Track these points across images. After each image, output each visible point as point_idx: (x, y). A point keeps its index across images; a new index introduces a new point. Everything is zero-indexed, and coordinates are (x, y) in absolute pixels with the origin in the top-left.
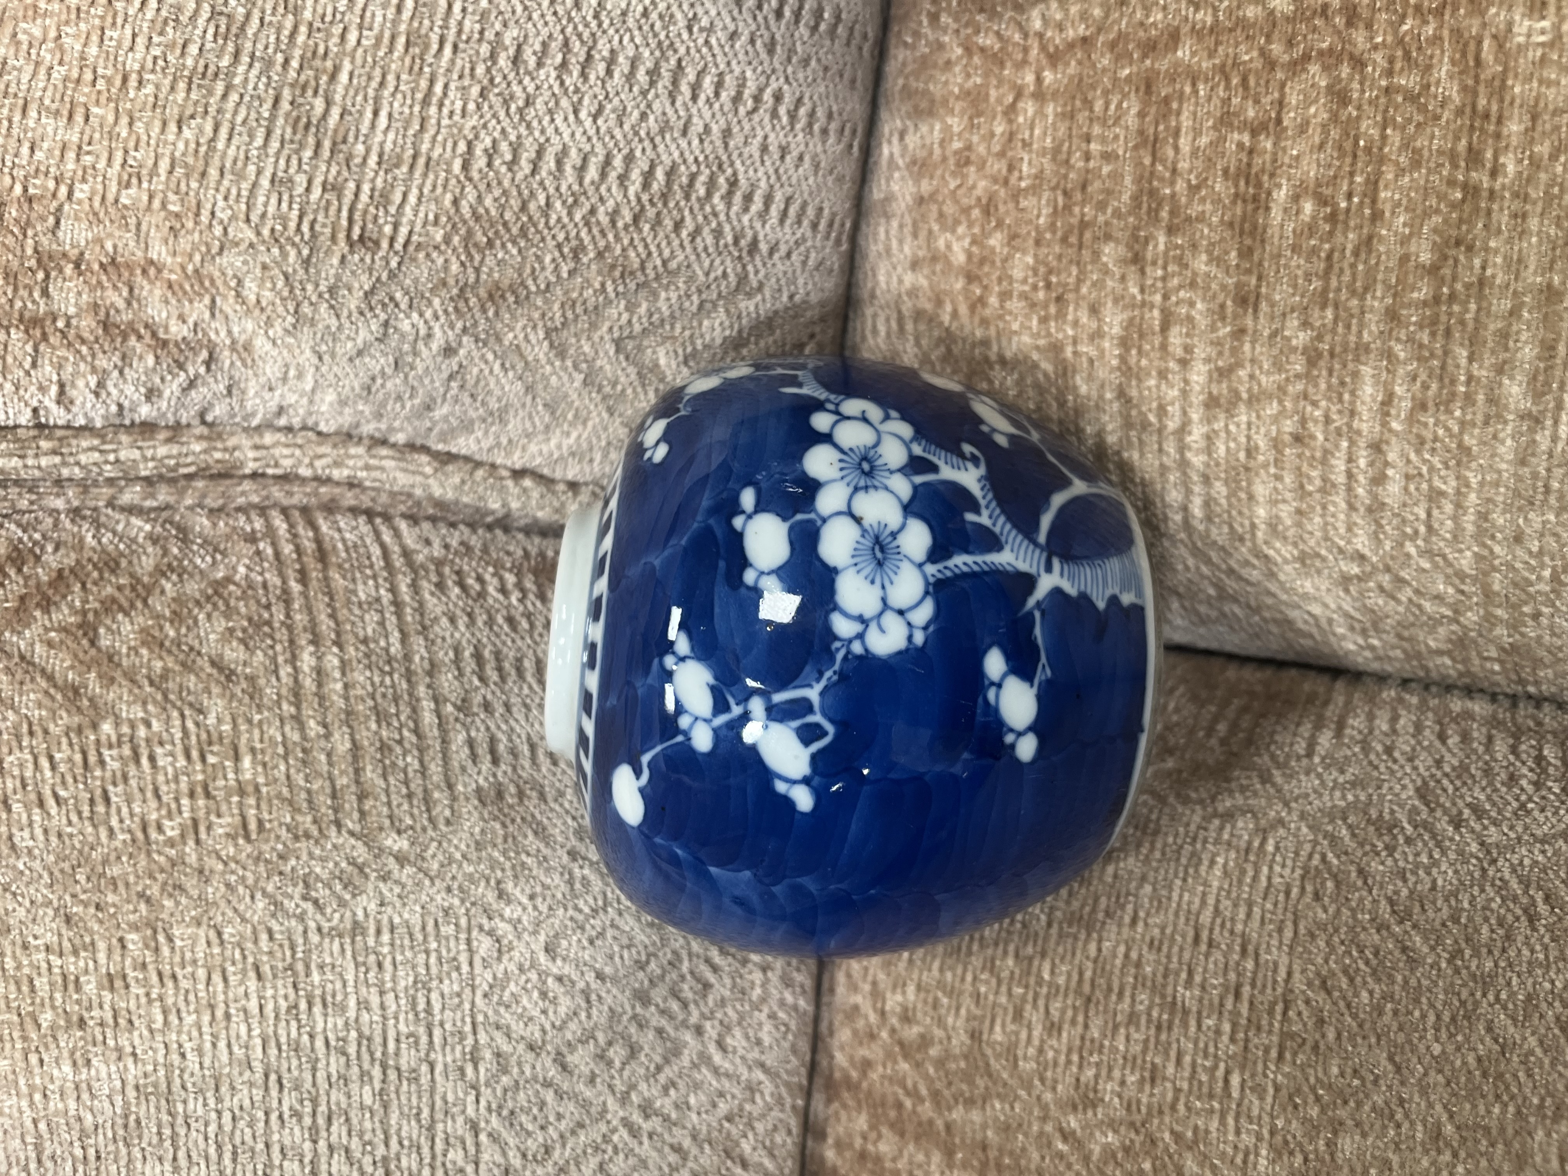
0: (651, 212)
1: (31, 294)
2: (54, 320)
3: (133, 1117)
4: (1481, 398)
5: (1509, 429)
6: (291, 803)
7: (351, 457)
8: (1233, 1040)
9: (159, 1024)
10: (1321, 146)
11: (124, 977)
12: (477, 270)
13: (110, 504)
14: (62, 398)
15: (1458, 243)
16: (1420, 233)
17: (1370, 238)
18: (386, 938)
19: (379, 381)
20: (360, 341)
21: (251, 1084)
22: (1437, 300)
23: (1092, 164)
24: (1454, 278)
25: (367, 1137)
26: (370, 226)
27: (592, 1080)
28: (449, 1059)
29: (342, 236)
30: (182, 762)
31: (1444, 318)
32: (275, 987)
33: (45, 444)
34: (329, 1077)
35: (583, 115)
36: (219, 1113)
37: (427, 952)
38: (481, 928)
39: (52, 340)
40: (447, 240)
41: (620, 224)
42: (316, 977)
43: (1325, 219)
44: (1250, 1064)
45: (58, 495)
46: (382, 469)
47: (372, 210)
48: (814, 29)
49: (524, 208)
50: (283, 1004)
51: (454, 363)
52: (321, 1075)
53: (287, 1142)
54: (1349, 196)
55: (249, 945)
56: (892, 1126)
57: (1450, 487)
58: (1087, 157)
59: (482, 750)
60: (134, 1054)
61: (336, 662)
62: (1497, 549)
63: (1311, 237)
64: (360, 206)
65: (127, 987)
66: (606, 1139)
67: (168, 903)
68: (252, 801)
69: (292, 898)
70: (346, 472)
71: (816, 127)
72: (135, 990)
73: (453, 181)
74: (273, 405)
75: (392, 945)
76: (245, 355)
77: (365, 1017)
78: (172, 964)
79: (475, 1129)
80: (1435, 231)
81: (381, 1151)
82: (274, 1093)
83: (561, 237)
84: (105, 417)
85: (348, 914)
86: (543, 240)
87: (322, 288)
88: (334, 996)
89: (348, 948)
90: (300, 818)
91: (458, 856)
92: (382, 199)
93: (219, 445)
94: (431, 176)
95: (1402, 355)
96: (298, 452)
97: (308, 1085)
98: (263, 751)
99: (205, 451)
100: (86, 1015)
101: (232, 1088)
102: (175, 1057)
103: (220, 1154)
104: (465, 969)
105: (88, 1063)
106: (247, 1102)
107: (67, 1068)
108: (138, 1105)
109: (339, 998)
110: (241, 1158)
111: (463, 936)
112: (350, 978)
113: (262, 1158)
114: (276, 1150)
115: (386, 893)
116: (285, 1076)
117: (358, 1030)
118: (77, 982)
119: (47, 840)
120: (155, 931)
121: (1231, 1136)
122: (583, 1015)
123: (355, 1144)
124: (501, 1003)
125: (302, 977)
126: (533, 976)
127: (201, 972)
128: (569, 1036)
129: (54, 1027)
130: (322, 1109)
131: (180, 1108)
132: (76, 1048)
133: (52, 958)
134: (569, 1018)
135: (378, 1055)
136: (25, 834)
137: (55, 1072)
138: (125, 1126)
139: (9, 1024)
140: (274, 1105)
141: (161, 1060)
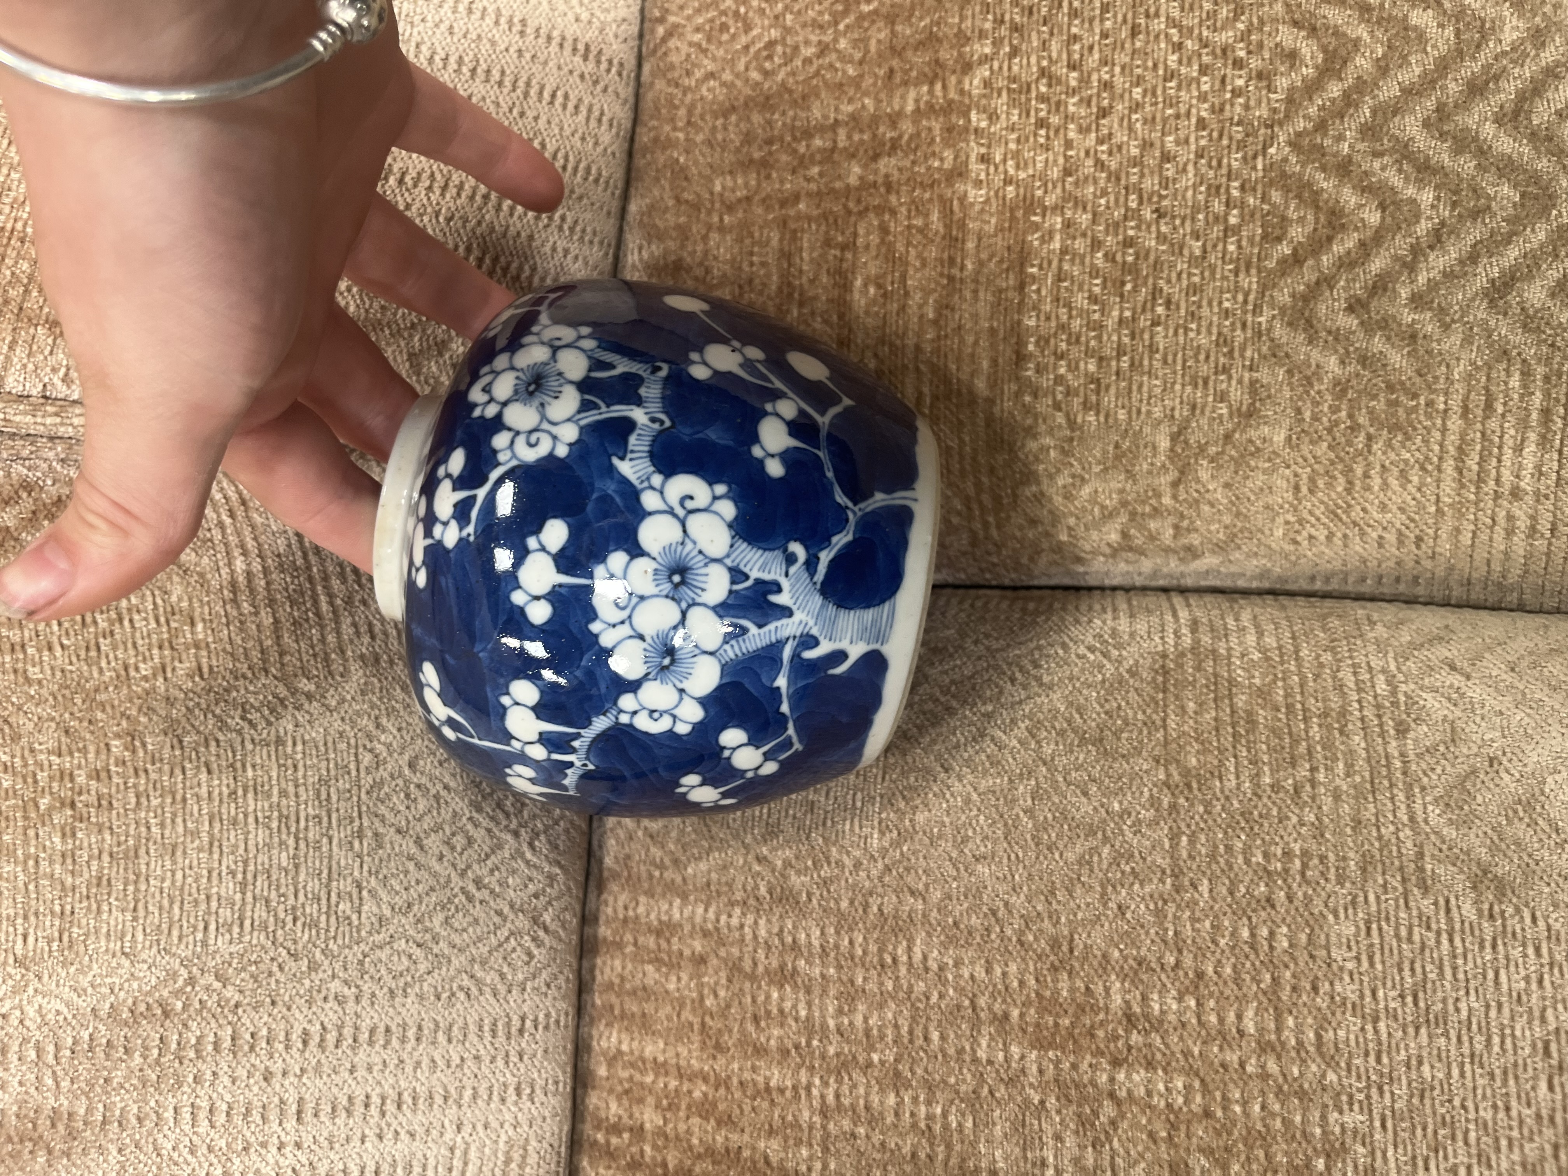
3: (105, 878)
6: (232, 655)
9: (131, 806)
10: (877, 256)
11: (108, 771)
14: (66, 380)
15: (946, 308)
16: (928, 302)
17: (903, 307)
18: (299, 748)
21: (200, 850)
22: (939, 337)
23: (755, 269)
24: (946, 326)
25: (282, 891)
27: (441, 858)
28: (342, 835)
30: (153, 625)
32: (220, 779)
33: (48, 408)
34: (257, 845)
35: (441, 219)
36: (173, 872)
37: (327, 760)
38: (365, 747)
42: (250, 773)
43: (881, 296)
45: (50, 449)
48: (586, 179)
50: (225, 790)
52: (251, 843)
53: (223, 893)
54: (893, 283)
58: (752, 264)
59: (363, 629)
60: (111, 828)
61: (260, 568)
63: (874, 306)
65: (110, 778)
66: (450, 901)
67: (143, 720)
68: (204, 653)
69: (233, 718)
71: (587, 239)
72: (116, 780)
75: (304, 753)
77: (284, 802)
78: (145, 762)
80: (935, 301)
81: (291, 901)
82: (216, 856)
85: (273, 732)
88: (262, 786)
89: (273, 753)
90: (238, 665)
91: (349, 697)
97: (241, 851)
98: (211, 621)
100: (77, 798)
101: (185, 853)
102: (143, 829)
103: (171, 903)
104: (354, 773)
105: (74, 835)
106: (195, 863)
107: (57, 840)
108: (110, 868)
109: (266, 788)
110: (186, 906)
111: (353, 751)
112: (274, 774)
113: (203, 906)
114: (215, 897)
115: (300, 719)
116: (225, 843)
117: (279, 811)
118: (71, 775)
119: (53, 674)
120: (133, 739)
121: (857, 830)
122: (435, 813)
123: (274, 894)
124: (378, 799)
125: (240, 772)
126: (400, 782)
127: (166, 768)
128: (426, 827)
129: (50, 809)
130: (251, 868)
131: (143, 868)
132: (66, 824)
133: (52, 758)
134: (425, 814)
135: (293, 829)
136: (37, 669)
137: (48, 843)
138: (98, 885)
139: (15, 807)
140: (216, 865)
141: (132, 832)
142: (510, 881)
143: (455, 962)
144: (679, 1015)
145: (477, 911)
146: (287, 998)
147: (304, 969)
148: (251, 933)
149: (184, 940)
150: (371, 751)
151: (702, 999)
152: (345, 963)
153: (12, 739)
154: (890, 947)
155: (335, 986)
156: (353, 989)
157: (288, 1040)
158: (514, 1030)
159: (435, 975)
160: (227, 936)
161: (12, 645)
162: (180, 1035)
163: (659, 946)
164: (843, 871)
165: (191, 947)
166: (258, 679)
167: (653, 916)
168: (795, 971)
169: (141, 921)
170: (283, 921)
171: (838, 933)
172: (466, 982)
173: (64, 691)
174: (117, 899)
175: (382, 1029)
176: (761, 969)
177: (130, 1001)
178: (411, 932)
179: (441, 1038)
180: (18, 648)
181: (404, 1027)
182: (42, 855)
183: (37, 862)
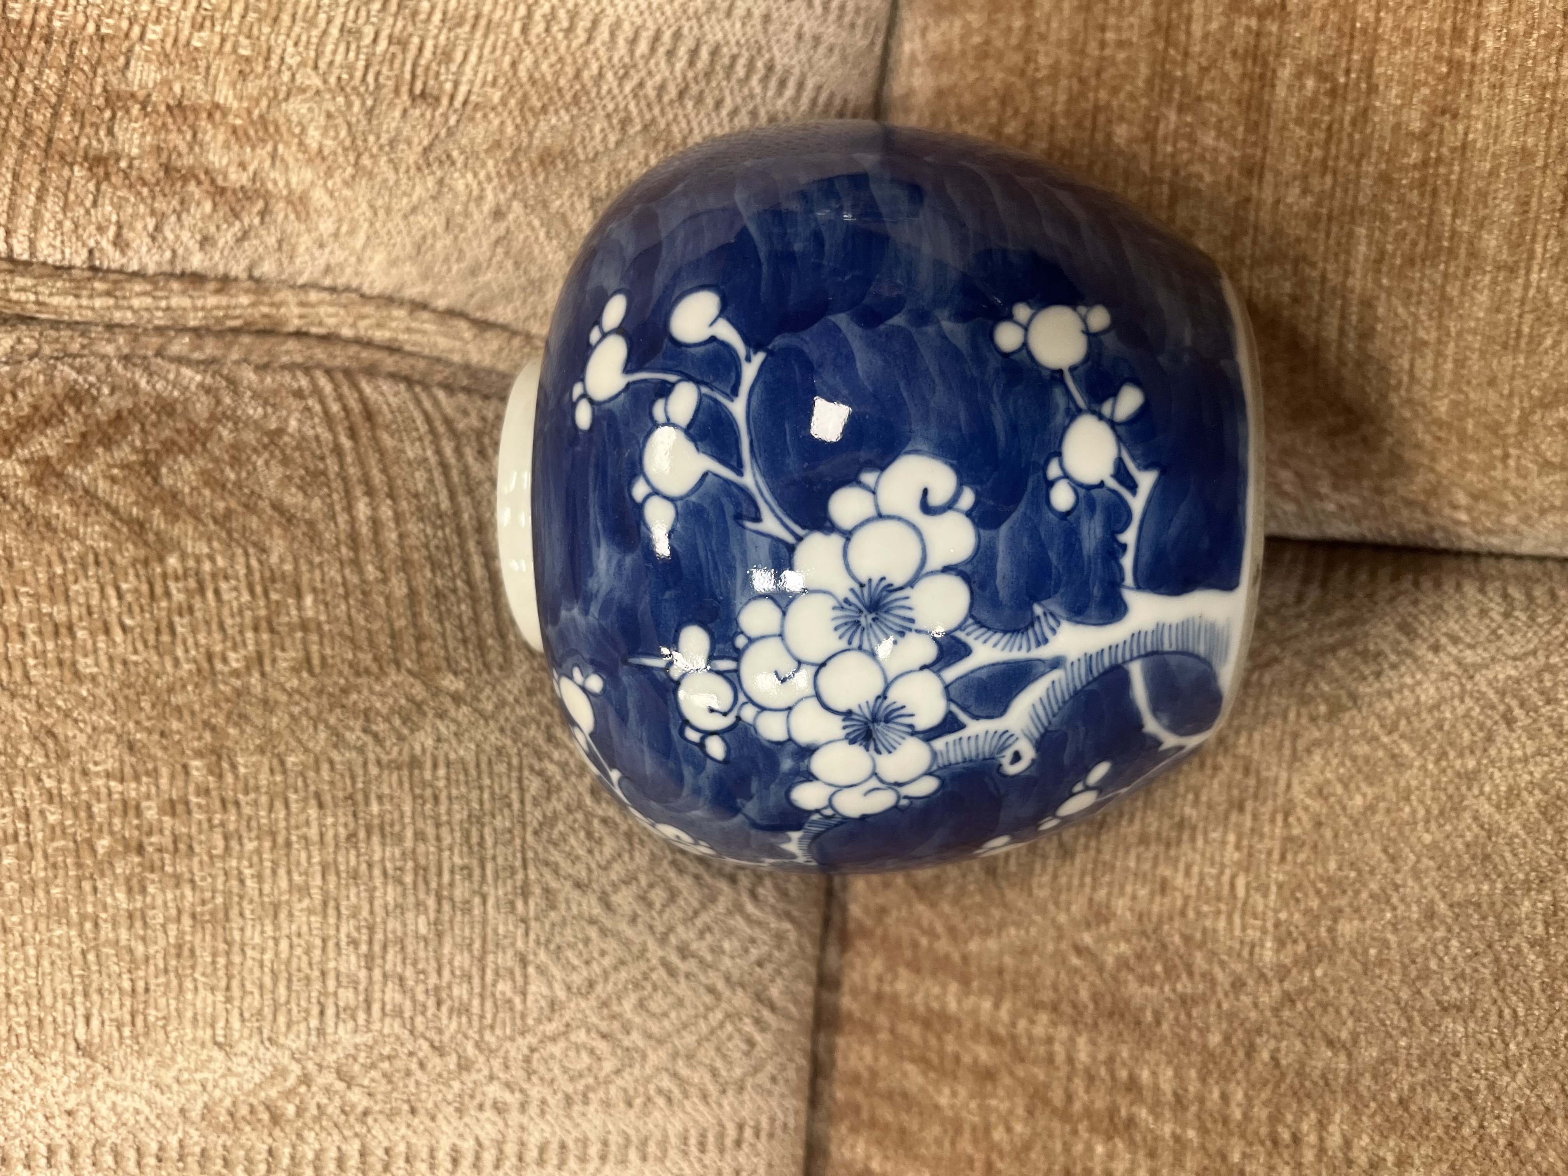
0: (694, 89)
1: (97, 133)
2: (118, 160)
3: (187, 947)
4: (1463, 252)
5: (1487, 279)
6: (352, 640)
7: (392, 319)
8: (1238, 847)
9: (219, 851)
10: (1322, 29)
11: (187, 803)
12: (531, 134)
13: (159, 353)
14: (119, 242)
15: (1443, 112)
16: (1410, 104)
17: (1365, 111)
18: (442, 771)
19: (429, 241)
20: (415, 198)
21: (310, 911)
22: (1425, 163)
23: (1108, 52)
24: (1441, 143)
25: (420, 966)
26: (431, 82)
28: (501, 892)
29: (405, 89)
30: (246, 597)
31: (1431, 180)
32: (335, 815)
33: (99, 286)
34: (386, 906)
36: (276, 941)
37: (480, 788)
38: (532, 768)
39: (114, 179)
40: (504, 102)
41: (666, 99)
42: (375, 808)
43: (1326, 94)
44: (1253, 868)
45: (109, 341)
46: (424, 332)
47: (434, 66)
49: (578, 75)
50: (342, 831)
51: (502, 227)
52: (378, 903)
53: (343, 969)
54: (1348, 72)
55: (311, 774)
56: (908, 965)
57: (1432, 337)
60: (192, 881)
61: (390, 513)
62: (1472, 395)
63: (1312, 110)
64: (423, 62)
65: (189, 812)
67: (232, 731)
68: (314, 638)
69: (352, 730)
70: (387, 334)
71: (846, 22)
72: (197, 815)
73: (512, 45)
74: (321, 262)
75: (448, 779)
76: (300, 208)
77: (421, 847)
78: (235, 791)
79: (524, 962)
80: (1423, 101)
81: (433, 980)
82: (332, 920)
83: (611, 107)
84: (159, 264)
85: (406, 749)
86: (594, 109)
87: (384, 139)
88: (392, 825)
89: (405, 779)
90: (360, 655)
92: (446, 56)
93: (266, 299)
94: (492, 38)
95: (1394, 215)
96: (342, 312)
97: (365, 913)
98: (324, 591)
99: (253, 305)
100: (146, 840)
101: (291, 915)
102: (234, 883)
103: (275, 982)
104: (516, 806)
105: (143, 890)
106: (305, 929)
107: (121, 896)
108: (193, 934)
109: (397, 828)
110: (296, 986)
111: (514, 774)
112: (407, 809)
113: (317, 986)
114: (331, 977)
115: (443, 730)
116: (344, 903)
117: (415, 860)
118: (138, 807)
119: (112, 667)
120: (220, 758)
121: (1237, 932)
122: (626, 857)
123: (409, 973)
124: (550, 841)
125: (361, 807)
126: (580, 816)
127: (264, 799)
128: (614, 877)
129: (111, 853)
130: (379, 936)
131: (237, 935)
132: (132, 874)
133: (112, 784)
134: (614, 859)
135: (434, 885)
136: (90, 661)
137: (109, 900)
138: (179, 956)
139: (64, 850)
140: (332, 932)
141: (220, 887)
142: (726, 945)
143: (653, 1059)
144: (953, 1143)
145: (682, 989)
146: (430, 1105)
147: (452, 1067)
148: (382, 1020)
149: (295, 1028)
150: (541, 773)
151: (987, 1129)
152: (506, 1059)
153: (58, 758)
154: (1289, 1118)
155: (494, 1091)
156: (518, 1095)
157: (432, 1157)
158: (729, 1142)
159: (626, 1075)
160: (351, 1024)
161: (56, 626)
162: (294, 1147)
163: (926, 1041)
164: (1214, 992)
165: (303, 1036)
166: (386, 674)
167: (918, 999)
168: (1131, 1122)
169: (237, 1003)
170: (424, 1006)
171: (1203, 1080)
172: (666, 1083)
173: (127, 691)
174: (204, 974)
175: (554, 1147)
176: (1077, 1106)
177: (228, 1102)
178: (594, 1019)
179: (633, 1155)
180: (63, 631)
181: (584, 1142)
182: (103, 915)
183: (96, 925)
